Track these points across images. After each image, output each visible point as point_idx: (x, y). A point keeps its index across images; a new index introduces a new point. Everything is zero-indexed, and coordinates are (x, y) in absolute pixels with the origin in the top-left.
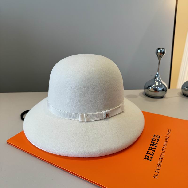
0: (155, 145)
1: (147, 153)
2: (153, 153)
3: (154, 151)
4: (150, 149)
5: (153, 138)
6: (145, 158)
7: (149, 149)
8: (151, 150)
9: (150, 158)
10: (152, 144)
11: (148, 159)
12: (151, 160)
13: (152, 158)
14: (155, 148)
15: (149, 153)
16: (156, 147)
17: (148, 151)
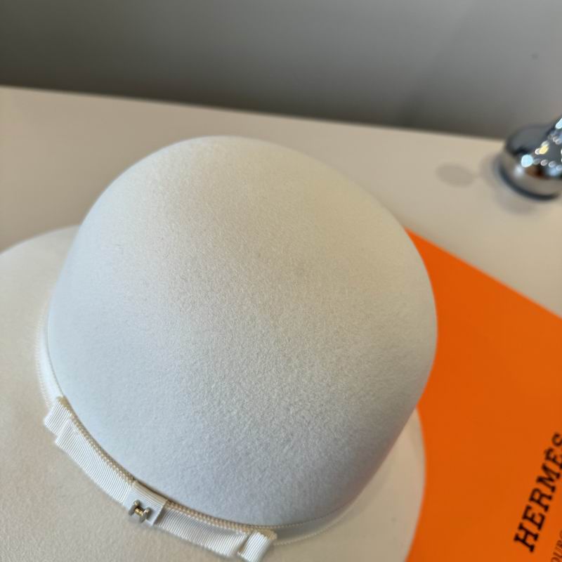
0: (551, 484)
1: (525, 517)
2: (543, 518)
3: (546, 508)
4: (537, 496)
5: (550, 451)
6: (517, 538)
7: (532, 499)
8: (539, 502)
9: (530, 540)
10: (543, 474)
11: (524, 541)
12: (532, 548)
13: (536, 537)
14: (550, 498)
15: (530, 515)
16: (553, 489)
17: (528, 508)
